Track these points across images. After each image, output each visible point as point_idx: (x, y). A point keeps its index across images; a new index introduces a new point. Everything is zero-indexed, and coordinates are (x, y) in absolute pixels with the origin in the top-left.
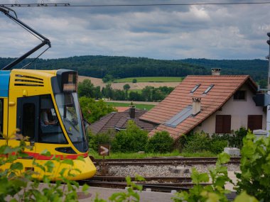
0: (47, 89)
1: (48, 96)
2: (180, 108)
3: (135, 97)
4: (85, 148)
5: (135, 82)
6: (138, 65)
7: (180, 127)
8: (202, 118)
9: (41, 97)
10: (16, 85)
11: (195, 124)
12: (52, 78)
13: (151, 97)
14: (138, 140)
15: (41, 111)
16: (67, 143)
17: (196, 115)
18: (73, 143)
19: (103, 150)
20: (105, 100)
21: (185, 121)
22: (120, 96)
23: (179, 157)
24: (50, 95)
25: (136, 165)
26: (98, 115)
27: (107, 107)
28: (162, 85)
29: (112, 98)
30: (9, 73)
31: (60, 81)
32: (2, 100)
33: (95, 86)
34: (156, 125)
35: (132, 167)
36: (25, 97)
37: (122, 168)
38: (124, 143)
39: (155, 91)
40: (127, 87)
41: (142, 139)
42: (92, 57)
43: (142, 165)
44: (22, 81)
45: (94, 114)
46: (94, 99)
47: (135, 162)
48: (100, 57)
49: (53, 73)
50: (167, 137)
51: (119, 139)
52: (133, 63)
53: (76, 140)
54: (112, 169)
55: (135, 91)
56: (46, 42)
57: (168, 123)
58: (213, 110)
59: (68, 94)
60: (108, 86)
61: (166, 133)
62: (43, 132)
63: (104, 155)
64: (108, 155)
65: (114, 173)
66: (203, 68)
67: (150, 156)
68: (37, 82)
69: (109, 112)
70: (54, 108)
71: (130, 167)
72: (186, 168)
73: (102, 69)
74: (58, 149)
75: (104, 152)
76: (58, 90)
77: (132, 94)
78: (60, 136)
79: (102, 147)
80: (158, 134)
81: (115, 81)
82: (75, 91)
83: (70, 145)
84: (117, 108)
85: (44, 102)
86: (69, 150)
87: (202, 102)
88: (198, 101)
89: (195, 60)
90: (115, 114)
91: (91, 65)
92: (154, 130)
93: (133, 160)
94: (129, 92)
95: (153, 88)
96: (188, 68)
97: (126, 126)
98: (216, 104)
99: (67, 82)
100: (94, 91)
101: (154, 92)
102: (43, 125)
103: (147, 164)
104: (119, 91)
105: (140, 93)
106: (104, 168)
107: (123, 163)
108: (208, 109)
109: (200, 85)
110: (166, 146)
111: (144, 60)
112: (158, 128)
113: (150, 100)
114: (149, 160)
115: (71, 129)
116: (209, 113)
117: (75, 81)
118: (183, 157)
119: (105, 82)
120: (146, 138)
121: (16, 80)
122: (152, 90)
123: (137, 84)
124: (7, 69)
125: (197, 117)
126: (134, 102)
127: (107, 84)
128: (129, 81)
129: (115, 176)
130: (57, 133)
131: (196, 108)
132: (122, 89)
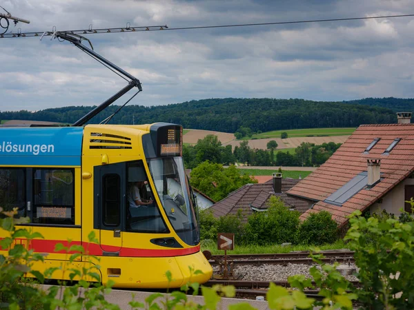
0: (136, 152)
1: (139, 163)
2: (350, 176)
3: (285, 160)
4: (195, 238)
5: (284, 136)
6: (289, 110)
7: (349, 205)
8: (383, 190)
9: (129, 164)
10: (91, 147)
11: (372, 199)
12: (144, 137)
13: (310, 159)
14: (284, 225)
15: (129, 185)
16: (168, 232)
17: (373, 185)
18: (177, 231)
19: (224, 242)
20: (239, 166)
21: (356, 196)
22: (262, 159)
23: (343, 250)
24: (141, 161)
25: (275, 263)
26: (228, 189)
27: (241, 177)
28: (327, 140)
29: (250, 163)
30: (81, 130)
31: (156, 140)
32: (73, 170)
33: (224, 145)
34: (312, 202)
35: (269, 267)
36: (105, 166)
37: (255, 268)
38: (262, 231)
39: (315, 149)
40: (273, 145)
41: (291, 224)
42: (218, 101)
43: (285, 264)
44: (101, 141)
45: (221, 187)
46: (220, 165)
47: (275, 259)
48: (231, 100)
49: (144, 129)
50: (327, 221)
51: (254, 224)
52: (280, 109)
53: (182, 227)
54: (240, 269)
55: (285, 152)
56: (135, 83)
57: (331, 199)
58: (399, 177)
59: (168, 160)
60: (244, 144)
61: (326, 214)
62: (133, 216)
63: (225, 248)
64: (232, 249)
65: (241, 276)
66: (391, 112)
67: (298, 249)
68: (122, 142)
69: (244, 184)
70: (147, 179)
71: (266, 267)
72: (352, 267)
73: (234, 119)
74: (155, 241)
75: (225, 245)
76: (152, 154)
77: (280, 155)
78: (157, 222)
79: (222, 237)
80: (313, 216)
81: (254, 136)
82: (178, 155)
83: (173, 234)
84: (256, 177)
85: (133, 171)
86: (171, 242)
87: (382, 166)
88: (376, 164)
89: (378, 100)
90: (250, 187)
91: (217, 112)
92: (310, 211)
93: (272, 256)
94: (275, 153)
95: (313, 145)
96: (367, 113)
97: (267, 205)
98: (404, 167)
99: (166, 142)
100: (222, 153)
101: (314, 152)
102: (133, 205)
103: (293, 262)
104: (261, 151)
105: (292, 153)
106: (226, 269)
107: (256, 261)
108: (392, 176)
109: (380, 139)
110: (326, 234)
111: (298, 102)
112: (315, 207)
113: (308, 165)
114: (296, 255)
115: (173, 211)
116: (394, 181)
117: (178, 140)
118: (349, 251)
119: (238, 138)
120: (295, 222)
121: (92, 141)
122: (310, 149)
123: (288, 140)
124: (80, 124)
125: (375, 189)
126: (283, 168)
127: (242, 141)
128: (275, 136)
129: (243, 281)
130: (153, 217)
131: (374, 175)
132: (265, 148)
